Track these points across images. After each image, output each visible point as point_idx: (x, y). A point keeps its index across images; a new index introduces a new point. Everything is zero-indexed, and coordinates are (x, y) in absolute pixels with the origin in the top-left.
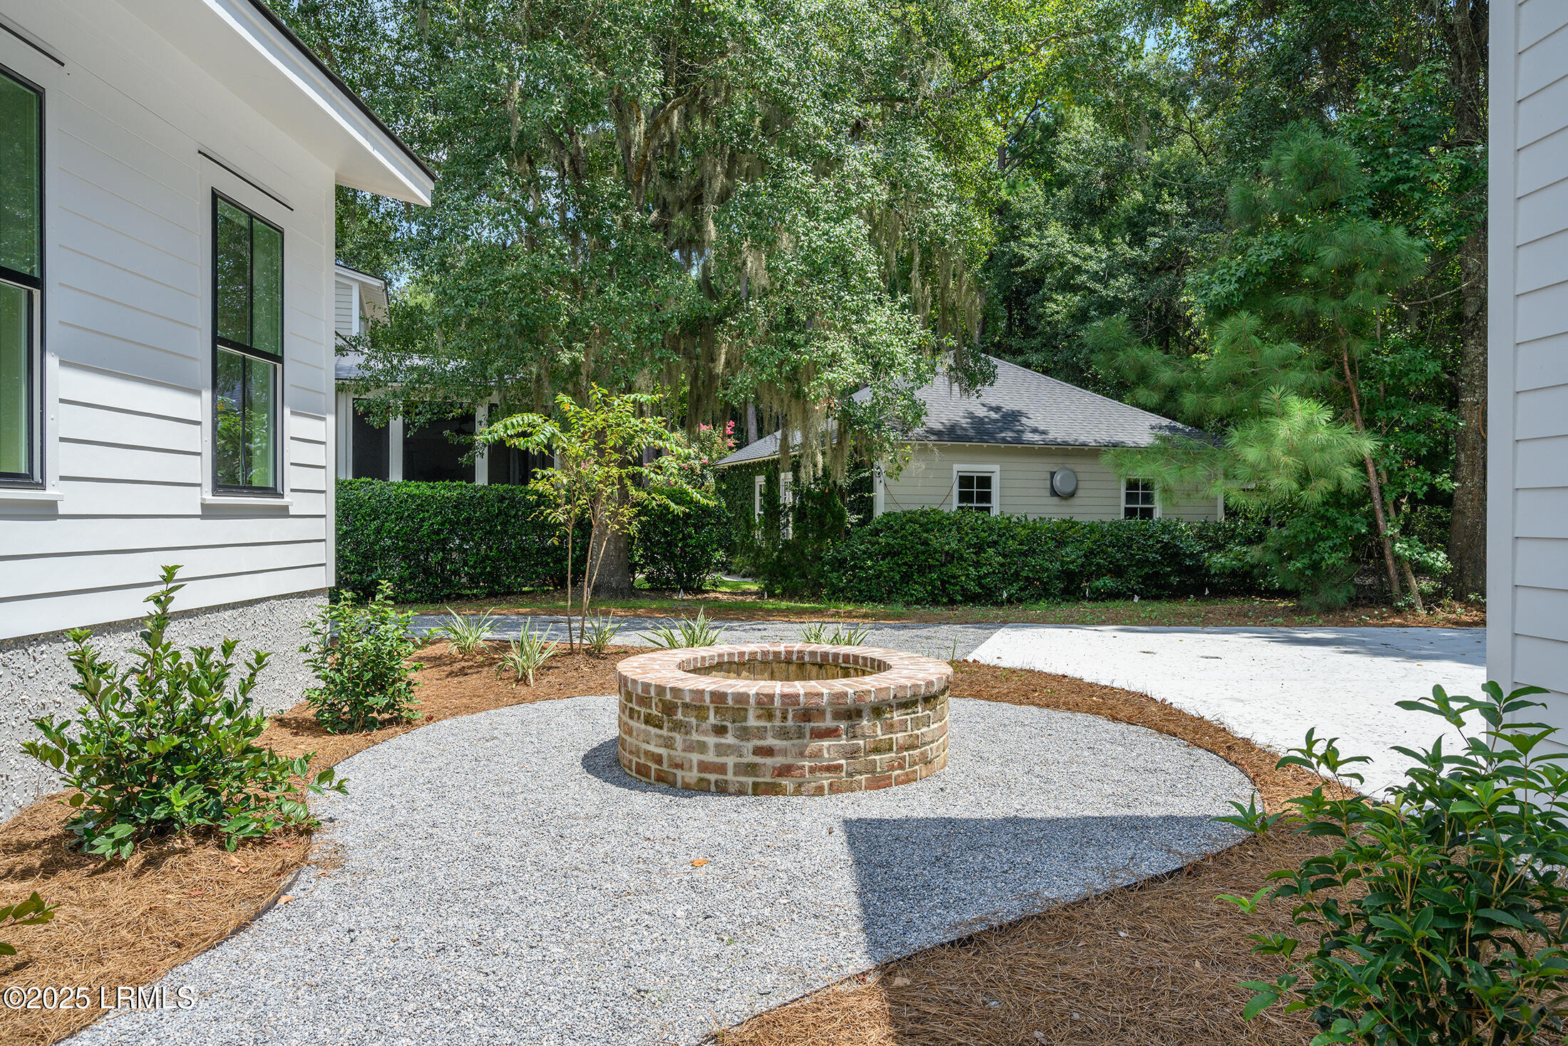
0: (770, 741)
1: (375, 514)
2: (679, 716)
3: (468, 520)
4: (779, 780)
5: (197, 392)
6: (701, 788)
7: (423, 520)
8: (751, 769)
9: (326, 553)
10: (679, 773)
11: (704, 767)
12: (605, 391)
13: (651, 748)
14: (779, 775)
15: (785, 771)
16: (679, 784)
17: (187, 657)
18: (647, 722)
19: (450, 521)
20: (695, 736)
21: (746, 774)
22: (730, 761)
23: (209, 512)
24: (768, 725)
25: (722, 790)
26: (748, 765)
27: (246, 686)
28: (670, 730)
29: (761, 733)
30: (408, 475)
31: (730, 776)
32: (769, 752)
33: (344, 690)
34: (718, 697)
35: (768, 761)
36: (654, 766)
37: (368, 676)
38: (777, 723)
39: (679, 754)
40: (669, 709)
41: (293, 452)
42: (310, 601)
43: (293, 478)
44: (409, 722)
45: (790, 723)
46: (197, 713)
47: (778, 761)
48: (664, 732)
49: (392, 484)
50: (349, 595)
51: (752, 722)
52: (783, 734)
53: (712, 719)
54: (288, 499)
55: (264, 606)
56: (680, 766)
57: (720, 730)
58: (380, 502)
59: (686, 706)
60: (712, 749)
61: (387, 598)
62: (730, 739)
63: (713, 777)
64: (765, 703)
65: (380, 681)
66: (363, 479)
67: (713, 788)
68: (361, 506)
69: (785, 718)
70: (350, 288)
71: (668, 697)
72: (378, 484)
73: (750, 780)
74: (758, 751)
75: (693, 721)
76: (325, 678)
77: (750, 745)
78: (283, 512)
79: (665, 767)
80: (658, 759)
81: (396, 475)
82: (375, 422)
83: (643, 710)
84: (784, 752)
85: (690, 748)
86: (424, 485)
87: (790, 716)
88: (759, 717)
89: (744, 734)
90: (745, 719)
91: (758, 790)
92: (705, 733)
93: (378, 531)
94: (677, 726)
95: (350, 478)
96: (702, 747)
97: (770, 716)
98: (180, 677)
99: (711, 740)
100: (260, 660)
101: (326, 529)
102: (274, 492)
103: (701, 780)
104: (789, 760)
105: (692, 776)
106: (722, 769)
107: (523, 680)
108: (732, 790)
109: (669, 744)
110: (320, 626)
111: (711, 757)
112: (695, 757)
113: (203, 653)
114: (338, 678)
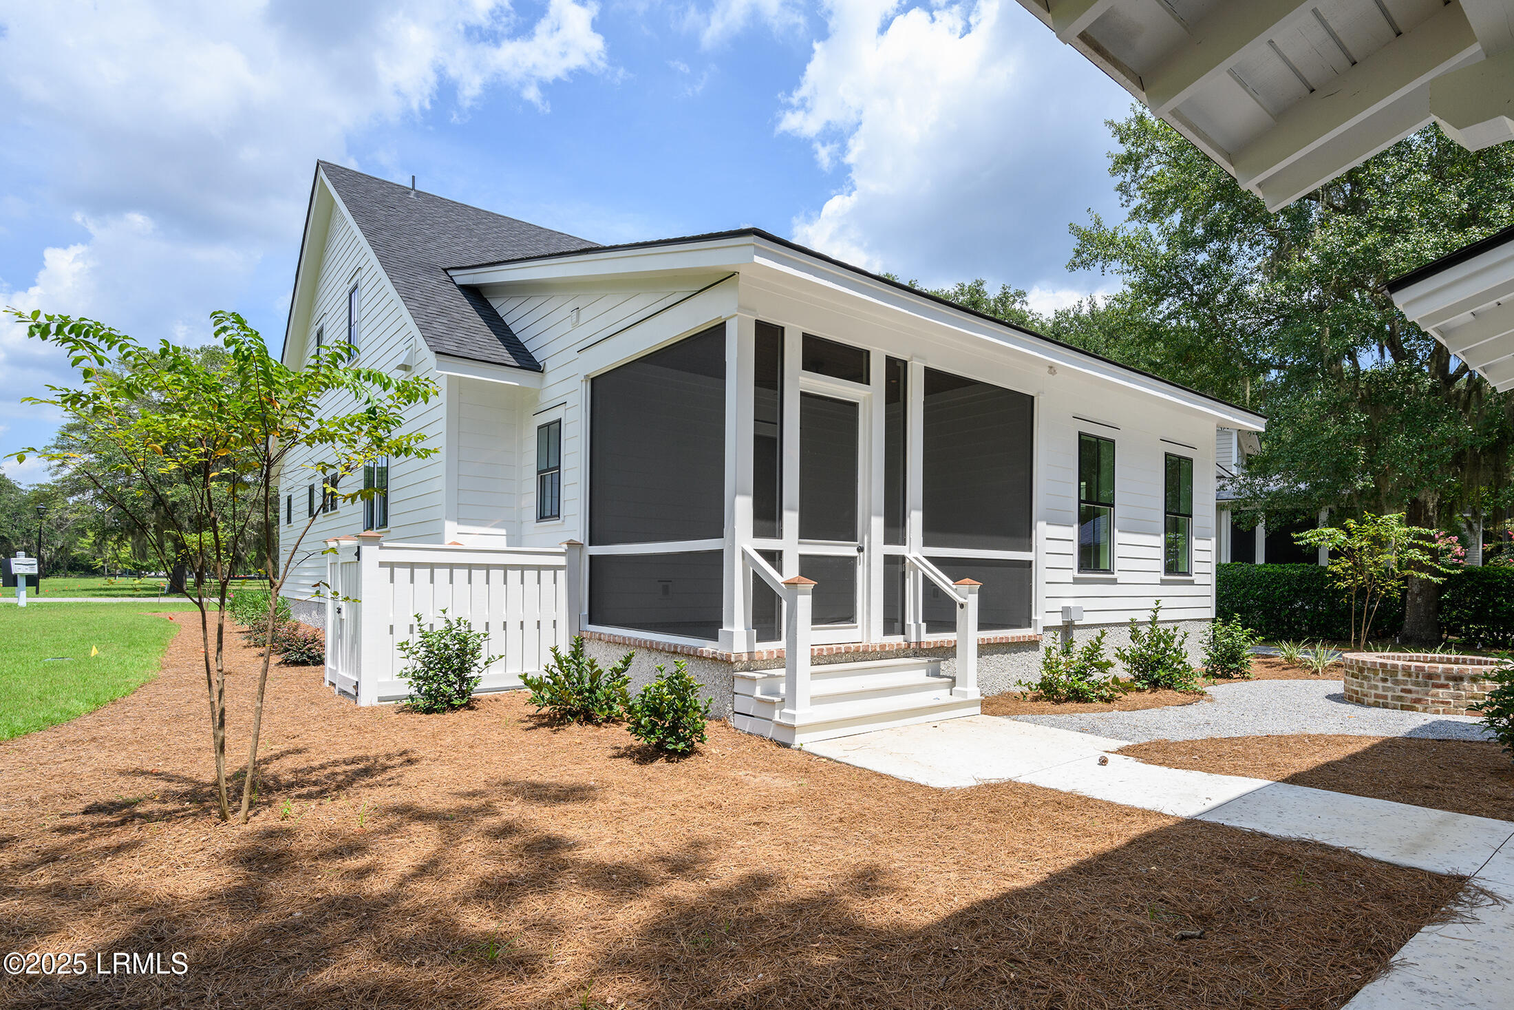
0: (1409, 687)
1: (1243, 585)
2: (1366, 673)
3: (1308, 589)
4: (1415, 705)
5: (1159, 535)
6: (1376, 705)
7: (1276, 588)
8: (1400, 698)
9: (1211, 602)
10: (1366, 698)
11: (1377, 696)
12: (1373, 515)
13: (1354, 688)
14: (1414, 702)
15: (1418, 701)
16: (1366, 703)
17: (1162, 631)
18: (1352, 676)
19: (1295, 589)
20: (1373, 682)
21: (1397, 700)
22: (1389, 694)
23: (1163, 582)
24: (1409, 679)
25: (1385, 706)
26: (1399, 696)
27: (1181, 644)
28: (1362, 679)
29: (1405, 682)
30: (1268, 559)
31: (1389, 701)
32: (1410, 691)
33: (1218, 660)
34: (1383, 665)
35: (1409, 695)
36: (1355, 696)
37: (1228, 655)
38: (1414, 679)
39: (1365, 690)
40: (1361, 670)
41: (1196, 556)
42: (1203, 623)
43: (1196, 567)
44: (1248, 678)
45: (1420, 679)
46: (1166, 649)
47: (1414, 696)
48: (1359, 681)
49: (1256, 565)
50: (1221, 620)
51: (1400, 677)
52: (1417, 684)
53: (1381, 675)
54: (1194, 577)
55: (1184, 623)
56: (1366, 696)
57: (1384, 680)
58: (1247, 577)
59: (1368, 669)
60: (1381, 688)
61: (1238, 621)
62: (1389, 684)
63: (1381, 701)
64: (1407, 671)
65: (1234, 658)
66: (1236, 563)
67: (1381, 705)
68: (1235, 580)
69: (1418, 677)
70: (1231, 434)
71: (1361, 665)
72: (1246, 566)
73: (1400, 703)
74: (1403, 691)
75: (1372, 675)
76: (1210, 654)
77: (1400, 688)
78: (1191, 583)
79: (1359, 696)
80: (1357, 693)
81: (1260, 559)
82: (1244, 527)
83: (1351, 671)
84: (1417, 692)
85: (1370, 688)
86: (1277, 566)
87: (1421, 676)
88: (1404, 675)
89: (1396, 682)
90: (1397, 676)
91: (1403, 708)
92: (1377, 681)
93: (1245, 595)
94: (1365, 678)
95: (1229, 562)
96: (1376, 687)
97: (1410, 675)
98: (1160, 638)
99: (1380, 684)
100: (1186, 635)
101: (1211, 591)
102: (1187, 574)
103: (1376, 702)
104: (1420, 696)
105: (1372, 700)
106: (1385, 697)
107: (1316, 672)
108: (1390, 706)
109: (1361, 686)
110: (1208, 632)
111: (1380, 692)
112: (1373, 692)
113: (1166, 631)
114: (1215, 655)
